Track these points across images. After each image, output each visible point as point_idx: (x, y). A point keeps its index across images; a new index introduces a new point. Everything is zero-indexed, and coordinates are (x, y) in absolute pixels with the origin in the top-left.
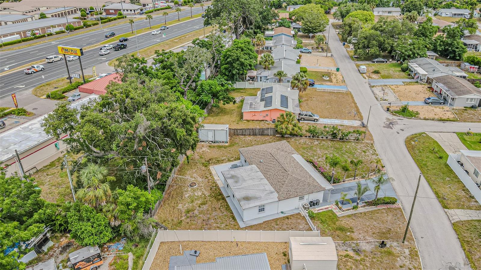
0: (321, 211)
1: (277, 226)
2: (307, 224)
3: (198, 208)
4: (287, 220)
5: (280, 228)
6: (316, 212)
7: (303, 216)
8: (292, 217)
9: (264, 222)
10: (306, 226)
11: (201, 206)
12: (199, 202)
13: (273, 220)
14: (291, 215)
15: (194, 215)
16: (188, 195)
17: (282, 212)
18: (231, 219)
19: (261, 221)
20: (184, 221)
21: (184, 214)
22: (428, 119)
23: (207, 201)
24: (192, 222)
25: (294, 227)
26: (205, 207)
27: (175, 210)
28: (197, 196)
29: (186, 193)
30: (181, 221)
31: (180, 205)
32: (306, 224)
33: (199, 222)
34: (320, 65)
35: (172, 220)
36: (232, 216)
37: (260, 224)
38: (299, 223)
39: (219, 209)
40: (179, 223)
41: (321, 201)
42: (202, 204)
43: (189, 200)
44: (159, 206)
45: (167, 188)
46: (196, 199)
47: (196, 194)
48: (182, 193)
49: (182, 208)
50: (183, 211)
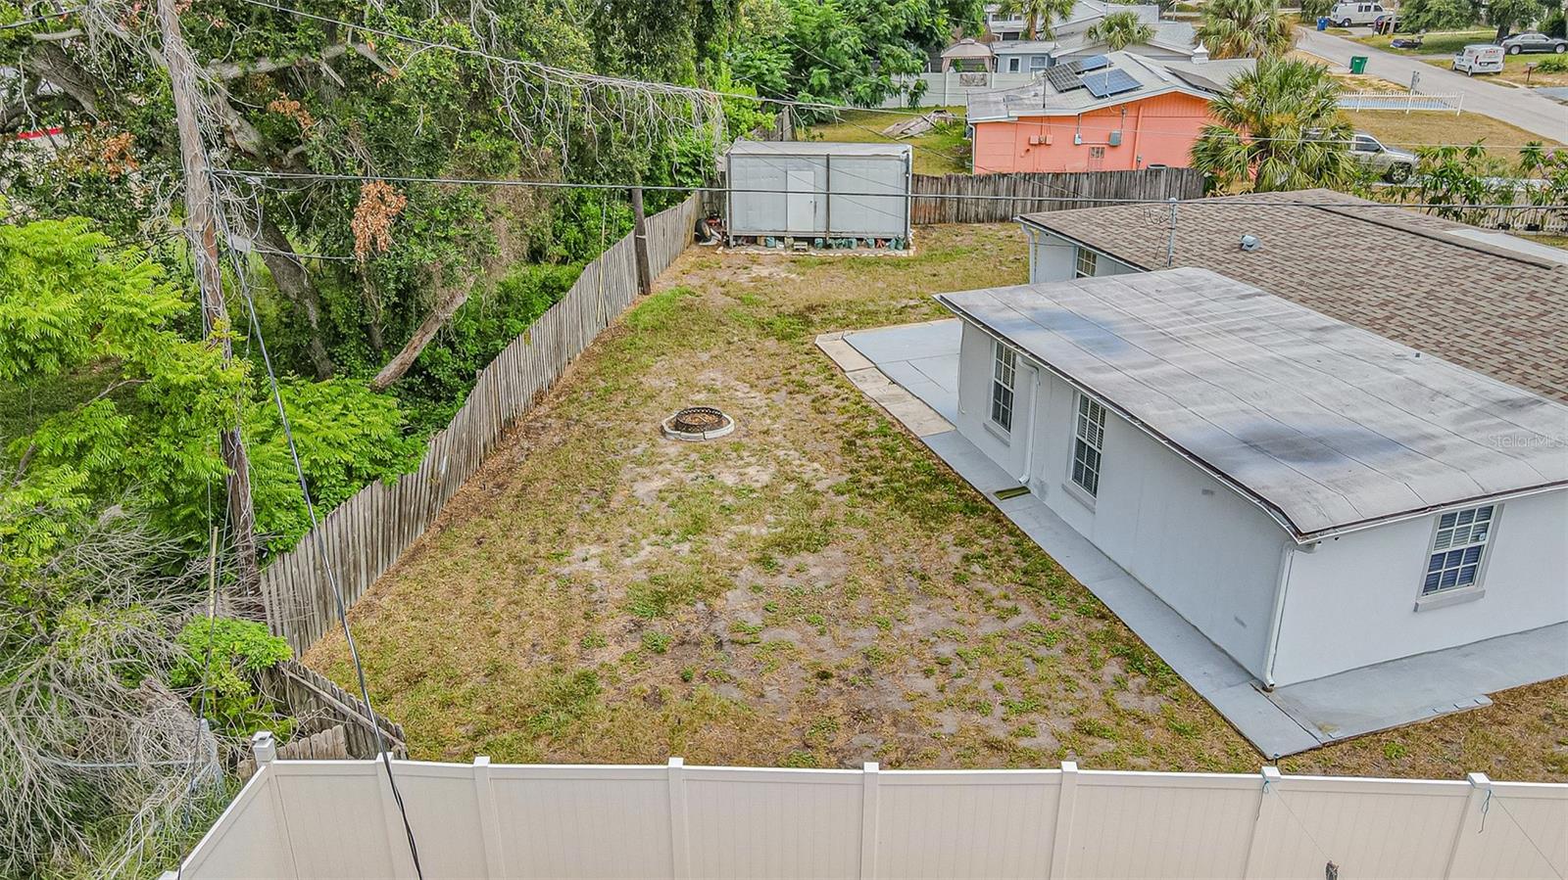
3: (748, 573)
11: (778, 557)
12: (760, 531)
15: (719, 626)
16: (657, 483)
18: (1113, 669)
19: (1474, 696)
20: (614, 680)
21: (614, 622)
23: (827, 524)
24: (703, 689)
26: (818, 568)
27: (534, 584)
28: (737, 493)
29: (646, 471)
30: (586, 678)
31: (579, 551)
33: (771, 693)
35: (495, 671)
36: (1110, 636)
37: (1472, 721)
39: (959, 580)
40: (563, 700)
42: (784, 544)
43: (669, 514)
44: (387, 548)
45: (483, 431)
46: (728, 510)
47: (729, 479)
48: (606, 473)
49: (601, 569)
50: (615, 593)
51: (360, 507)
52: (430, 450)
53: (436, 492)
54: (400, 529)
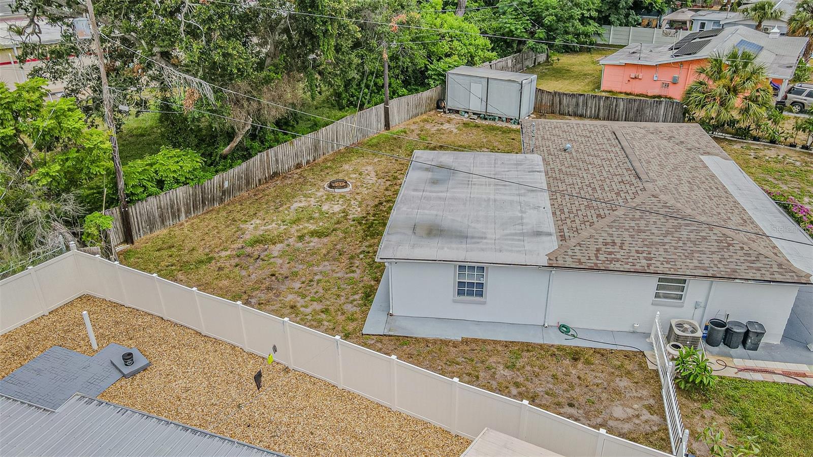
0: (758, 377)
1: (507, 372)
2: (658, 409)
3: (293, 239)
4: (567, 362)
5: (517, 385)
6: (730, 373)
7: (651, 367)
8: (596, 360)
9: (465, 341)
10: (646, 416)
11: (307, 237)
13: (506, 344)
14: (596, 351)
15: (264, 254)
16: (302, 204)
17: (564, 329)
18: (358, 297)
20: (217, 261)
21: (237, 245)
23: (335, 230)
24: (237, 269)
25: (582, 400)
28: (322, 213)
29: (304, 199)
30: (211, 258)
31: (253, 221)
32: (649, 408)
33: (254, 275)
35: (192, 251)
37: (445, 343)
38: (618, 392)
39: (351, 258)
40: (199, 263)
41: (773, 336)
42: (313, 234)
43: (293, 216)
44: (195, 207)
45: (258, 175)
46: (311, 218)
47: (325, 208)
48: (291, 197)
49: (252, 228)
50: (248, 237)
51: (181, 192)
52: (217, 178)
53: (224, 193)
54: (203, 203)
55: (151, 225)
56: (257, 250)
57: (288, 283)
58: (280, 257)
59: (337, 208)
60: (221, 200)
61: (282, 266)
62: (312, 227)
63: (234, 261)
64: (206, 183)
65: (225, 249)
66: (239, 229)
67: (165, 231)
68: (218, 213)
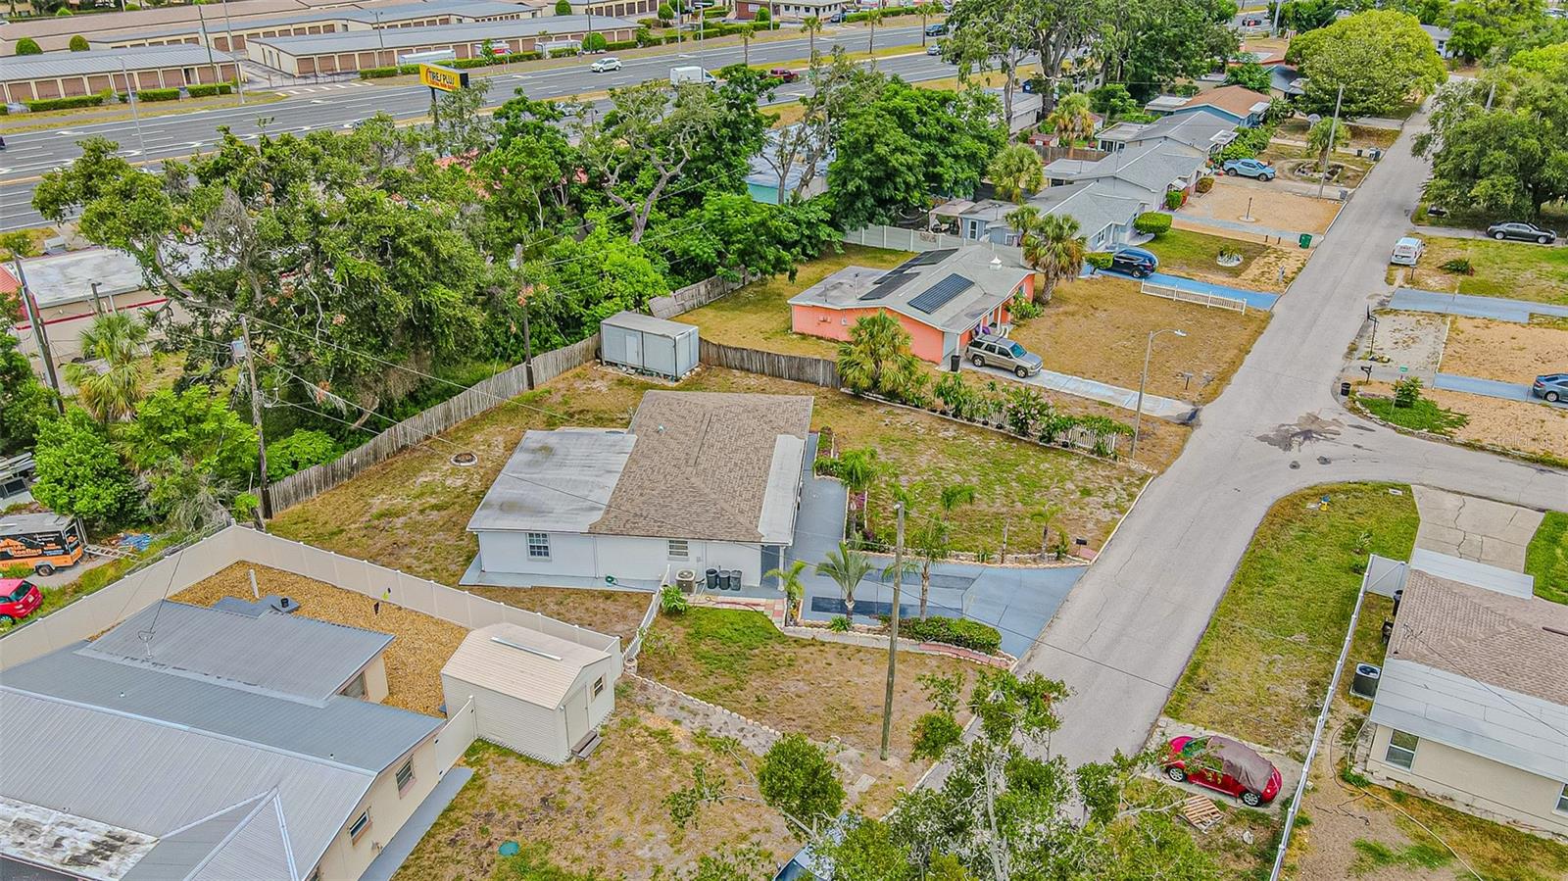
1: (555, 607)
3: (414, 513)
4: (601, 600)
6: (710, 604)
9: (533, 589)
11: (427, 511)
14: (626, 593)
15: (387, 526)
16: (427, 479)
17: (610, 579)
19: (527, 584)
20: (348, 533)
21: (365, 518)
22: (1482, 449)
23: (453, 504)
24: (364, 539)
26: (434, 515)
27: (358, 503)
28: (444, 488)
29: (429, 473)
30: (342, 530)
31: (381, 496)
33: (379, 544)
34: (1257, 220)
37: (518, 590)
40: (331, 534)
41: (754, 582)
42: (434, 507)
43: (417, 490)
44: (326, 484)
45: (386, 449)
46: (434, 493)
47: (448, 483)
48: (417, 471)
49: (379, 503)
50: (374, 511)
51: (313, 472)
52: (345, 456)
53: (352, 469)
54: (333, 479)
55: (287, 501)
56: (383, 522)
57: (406, 550)
58: (402, 528)
59: (459, 483)
60: (350, 477)
61: (403, 536)
62: (433, 501)
63: (362, 533)
64: (337, 461)
65: (354, 522)
66: (367, 504)
67: (299, 506)
68: (347, 488)
